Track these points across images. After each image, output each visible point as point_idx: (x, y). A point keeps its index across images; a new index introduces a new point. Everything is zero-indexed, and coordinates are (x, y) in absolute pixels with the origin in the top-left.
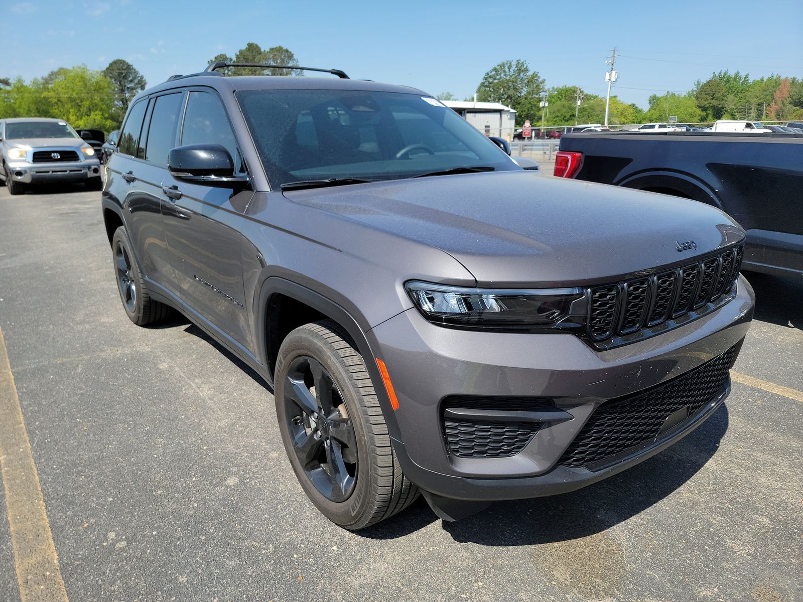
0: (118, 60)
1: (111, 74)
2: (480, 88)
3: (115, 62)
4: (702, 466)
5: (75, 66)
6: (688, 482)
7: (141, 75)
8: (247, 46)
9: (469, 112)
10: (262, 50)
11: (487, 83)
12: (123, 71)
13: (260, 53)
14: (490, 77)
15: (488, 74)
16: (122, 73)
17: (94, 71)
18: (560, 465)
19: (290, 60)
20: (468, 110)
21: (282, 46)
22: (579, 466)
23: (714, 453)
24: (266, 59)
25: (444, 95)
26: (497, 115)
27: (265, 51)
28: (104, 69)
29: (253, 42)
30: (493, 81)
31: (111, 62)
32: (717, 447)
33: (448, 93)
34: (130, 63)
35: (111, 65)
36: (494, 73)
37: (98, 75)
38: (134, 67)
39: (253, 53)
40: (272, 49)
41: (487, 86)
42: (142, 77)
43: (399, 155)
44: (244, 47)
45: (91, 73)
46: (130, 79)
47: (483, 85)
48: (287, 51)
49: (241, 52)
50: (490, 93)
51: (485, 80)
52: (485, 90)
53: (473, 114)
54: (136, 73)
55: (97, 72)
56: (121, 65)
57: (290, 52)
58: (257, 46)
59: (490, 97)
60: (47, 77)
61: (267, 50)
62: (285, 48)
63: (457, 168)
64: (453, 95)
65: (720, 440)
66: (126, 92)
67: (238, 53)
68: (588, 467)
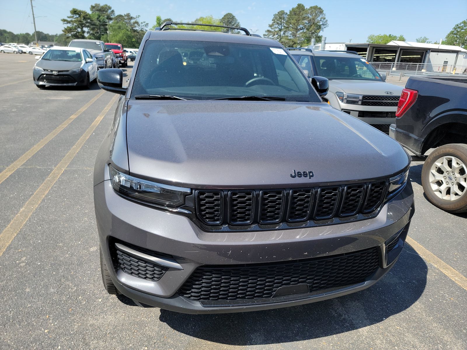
0: (229, 14)
1: (224, 21)
2: (449, 35)
3: (227, 15)
4: (357, 328)
5: (207, 16)
6: (334, 336)
7: (238, 22)
8: (297, 6)
9: (432, 51)
10: (305, 8)
11: (455, 32)
12: (230, 20)
13: (304, 10)
14: (459, 28)
15: (458, 25)
16: (229, 21)
17: (215, 19)
18: (181, 296)
19: (321, 14)
20: (432, 50)
21: (317, 6)
22: (195, 300)
23: (376, 323)
24: (306, 13)
25: (422, 38)
26: (454, 55)
27: (307, 8)
28: (221, 18)
29: (301, 3)
30: (460, 31)
31: (225, 15)
32: (383, 320)
33: (425, 37)
34: (234, 15)
35: (225, 16)
36: (462, 24)
37: (217, 22)
38: (236, 17)
39: (299, 10)
40: (311, 7)
41: (455, 34)
42: (239, 23)
43: (247, 83)
44: (295, 6)
45: (214, 20)
46: (232, 24)
47: (452, 33)
48: (320, 8)
49: (293, 9)
50: (456, 39)
51: (454, 30)
52: (453, 37)
53: (437, 53)
54: (236, 20)
55: (217, 20)
56: (230, 16)
57: (322, 9)
58: (303, 6)
59: (456, 41)
60: (194, 21)
61: (308, 8)
62: (319, 7)
63: (251, 96)
64: (428, 39)
65: (390, 316)
66: (229, 31)
67: (291, 10)
68: (203, 303)
